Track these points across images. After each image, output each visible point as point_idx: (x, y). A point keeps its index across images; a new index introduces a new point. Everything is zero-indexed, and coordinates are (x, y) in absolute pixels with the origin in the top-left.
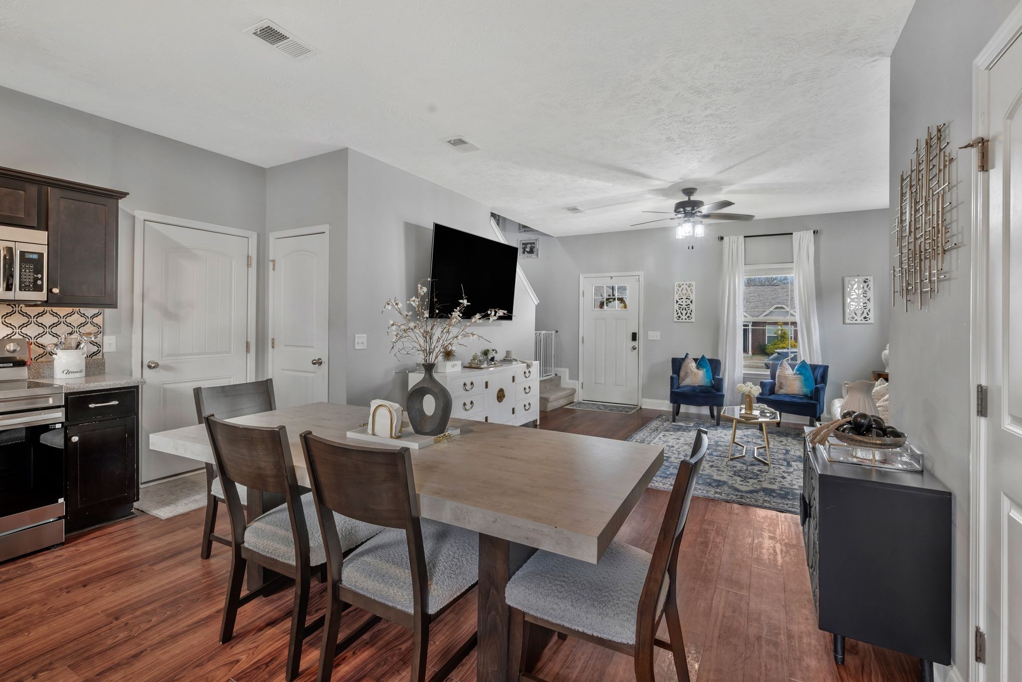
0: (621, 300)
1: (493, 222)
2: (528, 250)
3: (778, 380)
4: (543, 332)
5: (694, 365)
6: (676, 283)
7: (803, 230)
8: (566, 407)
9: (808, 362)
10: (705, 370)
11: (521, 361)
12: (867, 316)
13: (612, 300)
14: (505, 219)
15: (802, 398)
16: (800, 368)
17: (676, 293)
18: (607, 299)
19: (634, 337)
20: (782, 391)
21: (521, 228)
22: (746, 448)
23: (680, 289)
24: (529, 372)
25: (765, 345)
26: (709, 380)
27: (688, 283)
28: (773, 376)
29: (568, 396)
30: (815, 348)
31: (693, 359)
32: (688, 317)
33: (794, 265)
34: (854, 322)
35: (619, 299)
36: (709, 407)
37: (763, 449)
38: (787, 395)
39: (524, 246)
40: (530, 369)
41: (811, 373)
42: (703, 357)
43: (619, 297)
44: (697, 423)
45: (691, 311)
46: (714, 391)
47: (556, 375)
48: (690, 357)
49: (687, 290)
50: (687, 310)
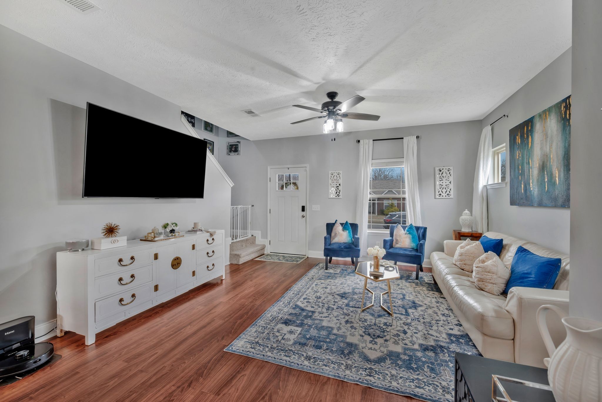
0: (295, 184)
1: (184, 119)
2: (233, 149)
3: (395, 238)
4: (239, 206)
5: (340, 228)
6: (330, 172)
7: (410, 136)
8: (256, 259)
9: (414, 225)
10: (348, 231)
11: (206, 231)
12: (449, 194)
13: (289, 184)
14: (217, 128)
15: (411, 251)
16: (409, 230)
17: (330, 179)
18: (286, 184)
19: (303, 209)
20: (398, 246)
21: (229, 133)
22: (375, 294)
23: (332, 176)
24: (213, 239)
25: (384, 210)
26: (350, 238)
27: (337, 172)
28: (392, 235)
29: (259, 251)
30: (417, 215)
31: (340, 223)
32: (338, 195)
33: (404, 160)
34: (441, 197)
35: (293, 183)
36: (351, 258)
37: (387, 294)
38: (401, 248)
39: (231, 147)
40: (213, 237)
41: (416, 232)
42: (347, 222)
43: (293, 182)
44: (342, 270)
45: (340, 191)
46: (353, 247)
47: (252, 235)
48: (338, 222)
49: (337, 177)
50: (337, 190)
